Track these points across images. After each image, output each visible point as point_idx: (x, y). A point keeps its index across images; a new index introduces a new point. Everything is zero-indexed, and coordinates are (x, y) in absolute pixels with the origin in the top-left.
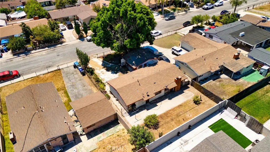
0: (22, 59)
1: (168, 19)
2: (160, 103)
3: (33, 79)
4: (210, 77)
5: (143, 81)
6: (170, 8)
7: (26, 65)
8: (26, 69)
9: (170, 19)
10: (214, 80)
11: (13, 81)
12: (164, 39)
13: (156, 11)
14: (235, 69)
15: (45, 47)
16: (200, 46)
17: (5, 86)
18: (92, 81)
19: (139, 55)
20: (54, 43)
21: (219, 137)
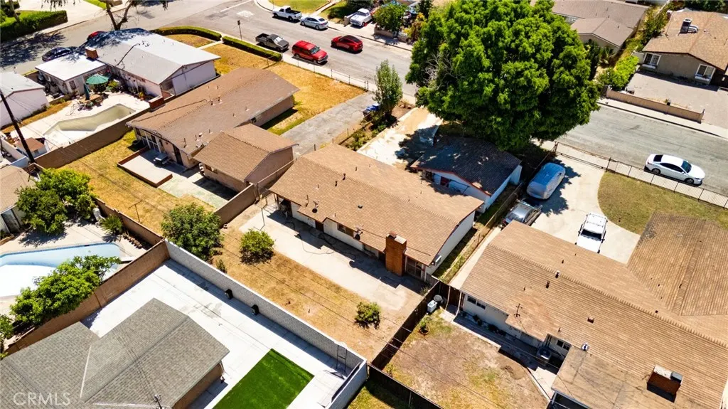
2: (331, 250)
5: (352, 186)
10: (501, 351)
14: (571, 383)
16: (650, 268)
17: (288, 64)
21: (200, 344)
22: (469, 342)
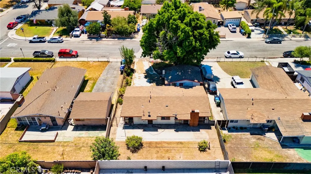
0: (91, 43)
1: (269, 42)
2: (163, 130)
3: (83, 63)
4: (250, 128)
5: (156, 99)
6: (286, 28)
7: (89, 49)
8: (86, 53)
9: (271, 42)
10: (251, 134)
11: (69, 60)
12: (240, 63)
13: (262, 28)
14: (287, 132)
15: (116, 38)
16: (268, 86)
17: (61, 61)
18: (123, 82)
19: (181, 71)
20: (125, 36)
22: (240, 137)
